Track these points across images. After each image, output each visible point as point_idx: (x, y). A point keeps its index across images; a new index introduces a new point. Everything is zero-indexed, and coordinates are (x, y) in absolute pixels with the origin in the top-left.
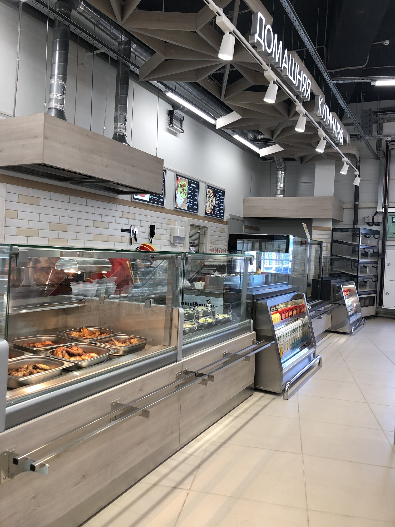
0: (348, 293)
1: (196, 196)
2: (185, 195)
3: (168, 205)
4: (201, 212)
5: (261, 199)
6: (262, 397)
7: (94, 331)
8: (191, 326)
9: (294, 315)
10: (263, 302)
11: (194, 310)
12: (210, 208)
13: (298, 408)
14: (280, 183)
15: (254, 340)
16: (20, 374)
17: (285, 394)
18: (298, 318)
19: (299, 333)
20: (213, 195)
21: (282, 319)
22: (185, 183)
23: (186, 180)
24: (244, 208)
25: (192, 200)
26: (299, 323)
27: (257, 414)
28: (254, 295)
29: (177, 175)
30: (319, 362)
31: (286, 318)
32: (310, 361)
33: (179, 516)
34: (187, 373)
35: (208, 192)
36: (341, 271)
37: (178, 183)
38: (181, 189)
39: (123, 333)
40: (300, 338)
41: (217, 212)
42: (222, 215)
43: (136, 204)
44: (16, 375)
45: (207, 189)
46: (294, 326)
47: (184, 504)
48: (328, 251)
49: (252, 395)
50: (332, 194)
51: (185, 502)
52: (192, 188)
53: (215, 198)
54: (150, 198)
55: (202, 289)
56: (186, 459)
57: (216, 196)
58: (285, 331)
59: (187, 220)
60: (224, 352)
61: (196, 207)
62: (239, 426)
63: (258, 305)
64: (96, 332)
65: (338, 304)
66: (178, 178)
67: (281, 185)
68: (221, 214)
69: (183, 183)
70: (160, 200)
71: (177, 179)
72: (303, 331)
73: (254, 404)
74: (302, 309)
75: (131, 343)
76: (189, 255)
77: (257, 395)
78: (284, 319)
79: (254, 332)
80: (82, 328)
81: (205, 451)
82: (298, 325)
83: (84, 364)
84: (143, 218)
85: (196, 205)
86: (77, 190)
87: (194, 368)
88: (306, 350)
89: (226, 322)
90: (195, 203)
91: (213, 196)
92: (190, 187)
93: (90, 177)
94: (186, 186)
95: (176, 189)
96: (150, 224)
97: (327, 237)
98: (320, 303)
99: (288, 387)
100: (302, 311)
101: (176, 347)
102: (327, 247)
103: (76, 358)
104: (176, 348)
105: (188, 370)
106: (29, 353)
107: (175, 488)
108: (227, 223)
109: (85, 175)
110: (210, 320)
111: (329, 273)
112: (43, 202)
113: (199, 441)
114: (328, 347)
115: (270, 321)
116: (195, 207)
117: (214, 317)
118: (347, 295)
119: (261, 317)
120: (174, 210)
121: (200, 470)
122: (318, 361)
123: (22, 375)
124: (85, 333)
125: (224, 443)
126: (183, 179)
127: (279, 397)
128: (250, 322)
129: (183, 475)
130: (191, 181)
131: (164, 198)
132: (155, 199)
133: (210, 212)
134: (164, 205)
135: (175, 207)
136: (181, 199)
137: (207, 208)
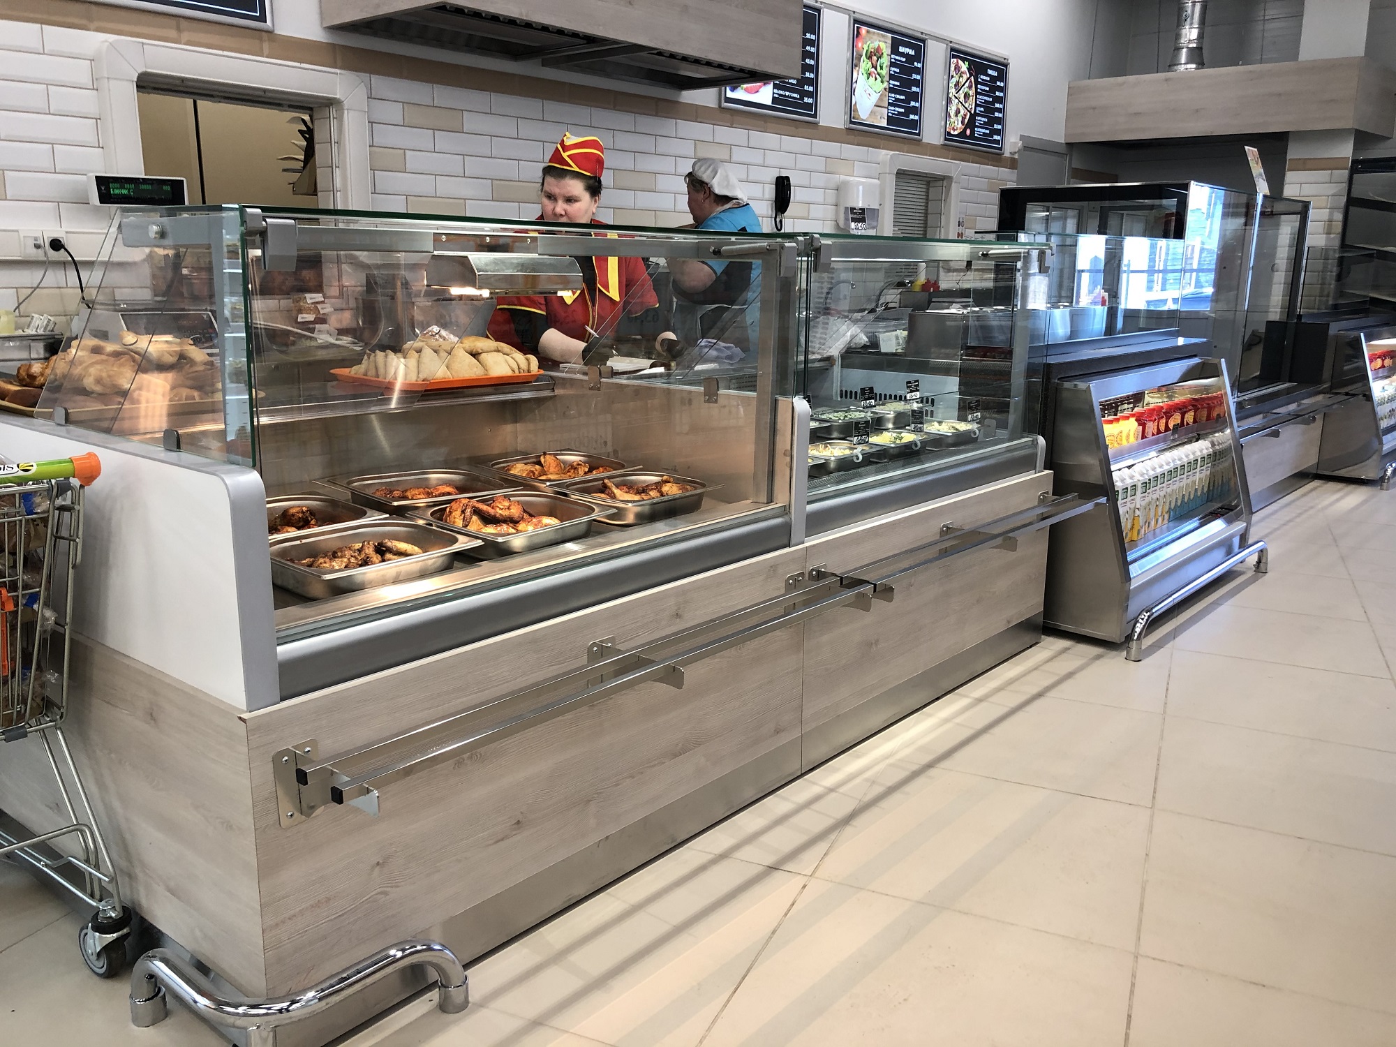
0: (1388, 362)
1: (917, 83)
2: (882, 82)
3: (830, 113)
4: (932, 132)
5: (1124, 83)
6: (1066, 649)
7: (575, 464)
8: (847, 452)
9: (1188, 424)
10: (1082, 385)
11: (866, 410)
12: (960, 119)
13: (1168, 684)
14: (1187, 27)
15: (1047, 493)
16: (336, 564)
17: (1134, 645)
18: (1198, 435)
19: (1200, 476)
20: (970, 77)
21: (1144, 437)
22: (883, 45)
23: (883, 36)
24: (1072, 115)
25: (903, 97)
26: (1201, 448)
27: (1039, 695)
28: (1049, 364)
29: (856, 21)
30: (1259, 562)
31: (1159, 432)
32: (1230, 553)
33: (770, 938)
34: (820, 575)
35: (952, 68)
36: (1371, 295)
37: (860, 45)
38: (870, 63)
39: (648, 467)
40: (1202, 492)
41: (983, 131)
42: (999, 138)
43: (732, 115)
44: (327, 565)
45: (952, 60)
46: (1184, 457)
47: (789, 911)
48: (1332, 236)
49: (1037, 643)
50: (1360, 50)
51: (793, 904)
52: (904, 60)
53: (976, 88)
54: (773, 98)
55: (900, 351)
56: (817, 798)
57: (979, 80)
58: (1149, 469)
59: (886, 157)
60: (944, 526)
61: (916, 118)
62: (980, 725)
63: (1065, 394)
64: (579, 464)
65: (1347, 394)
66: (858, 32)
67: (1190, 32)
68: (995, 137)
69: (876, 44)
70: (806, 100)
71: (856, 35)
72: (1213, 470)
73: (1035, 669)
74: (1216, 409)
75: (662, 495)
76: (822, 242)
77: (1052, 645)
78: (1153, 435)
79: (1047, 472)
80: (545, 454)
81: (873, 782)
82: (1198, 454)
83: (517, 542)
84: (756, 157)
85: (915, 111)
86: (564, 84)
87: (838, 565)
88: (1217, 526)
89: (962, 441)
90: (913, 104)
91: (971, 82)
92: (897, 58)
93: (590, 39)
94: (885, 55)
95: (854, 64)
96: (775, 174)
97: (1332, 189)
98: (1288, 391)
99: (1144, 626)
100: (1215, 414)
101: (788, 507)
102: (1330, 221)
103: (499, 528)
104: (786, 510)
105: (823, 570)
106: (376, 513)
107: (773, 868)
108: (1012, 164)
109: (575, 35)
110: (908, 437)
111: (1330, 302)
112: (470, 122)
113: (858, 756)
114: (1298, 520)
115: (1098, 443)
116: (912, 117)
117: (920, 428)
118: (1383, 366)
119: (1072, 431)
120: (846, 128)
121: (848, 830)
122: (1255, 558)
123: (343, 566)
124: (549, 467)
125: (930, 765)
126: (874, 33)
127: (1114, 653)
128: (1034, 444)
129: (801, 839)
130: (900, 38)
131: (815, 96)
132: (791, 97)
133: (958, 131)
134: (815, 116)
135: (851, 121)
136: (869, 95)
137: (951, 119)
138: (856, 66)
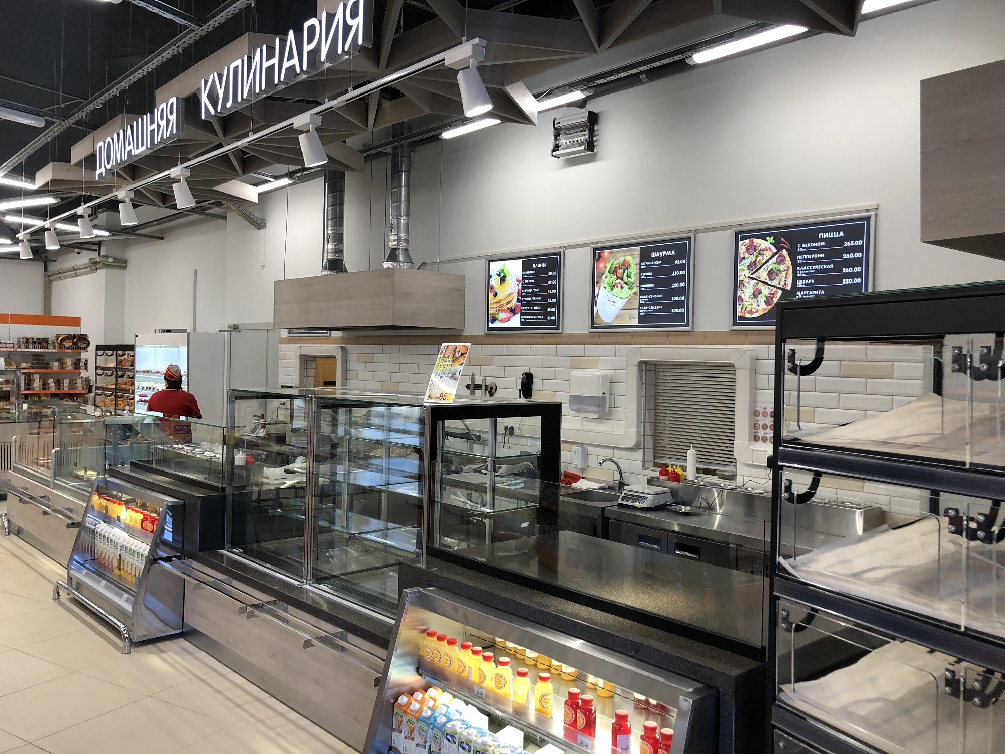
1: (680, 279)
2: (630, 288)
3: (572, 324)
4: (710, 321)
12: (764, 299)
20: (779, 251)
22: (629, 259)
23: (629, 251)
25: (660, 296)
29: (596, 249)
35: (743, 250)
38: (615, 277)
43: (493, 337)
52: (657, 263)
53: (794, 260)
57: (800, 250)
61: (682, 310)
66: (600, 257)
69: (621, 260)
70: (549, 318)
71: (597, 260)
84: (510, 361)
85: (680, 305)
90: (676, 298)
91: (782, 256)
92: (648, 263)
94: (632, 265)
96: (522, 372)
116: (675, 311)
120: (590, 333)
126: (618, 252)
130: (651, 246)
131: (557, 314)
132: (535, 319)
133: (761, 313)
134: (558, 328)
135: (592, 327)
136: (614, 302)
137: (745, 302)
138: (597, 283)
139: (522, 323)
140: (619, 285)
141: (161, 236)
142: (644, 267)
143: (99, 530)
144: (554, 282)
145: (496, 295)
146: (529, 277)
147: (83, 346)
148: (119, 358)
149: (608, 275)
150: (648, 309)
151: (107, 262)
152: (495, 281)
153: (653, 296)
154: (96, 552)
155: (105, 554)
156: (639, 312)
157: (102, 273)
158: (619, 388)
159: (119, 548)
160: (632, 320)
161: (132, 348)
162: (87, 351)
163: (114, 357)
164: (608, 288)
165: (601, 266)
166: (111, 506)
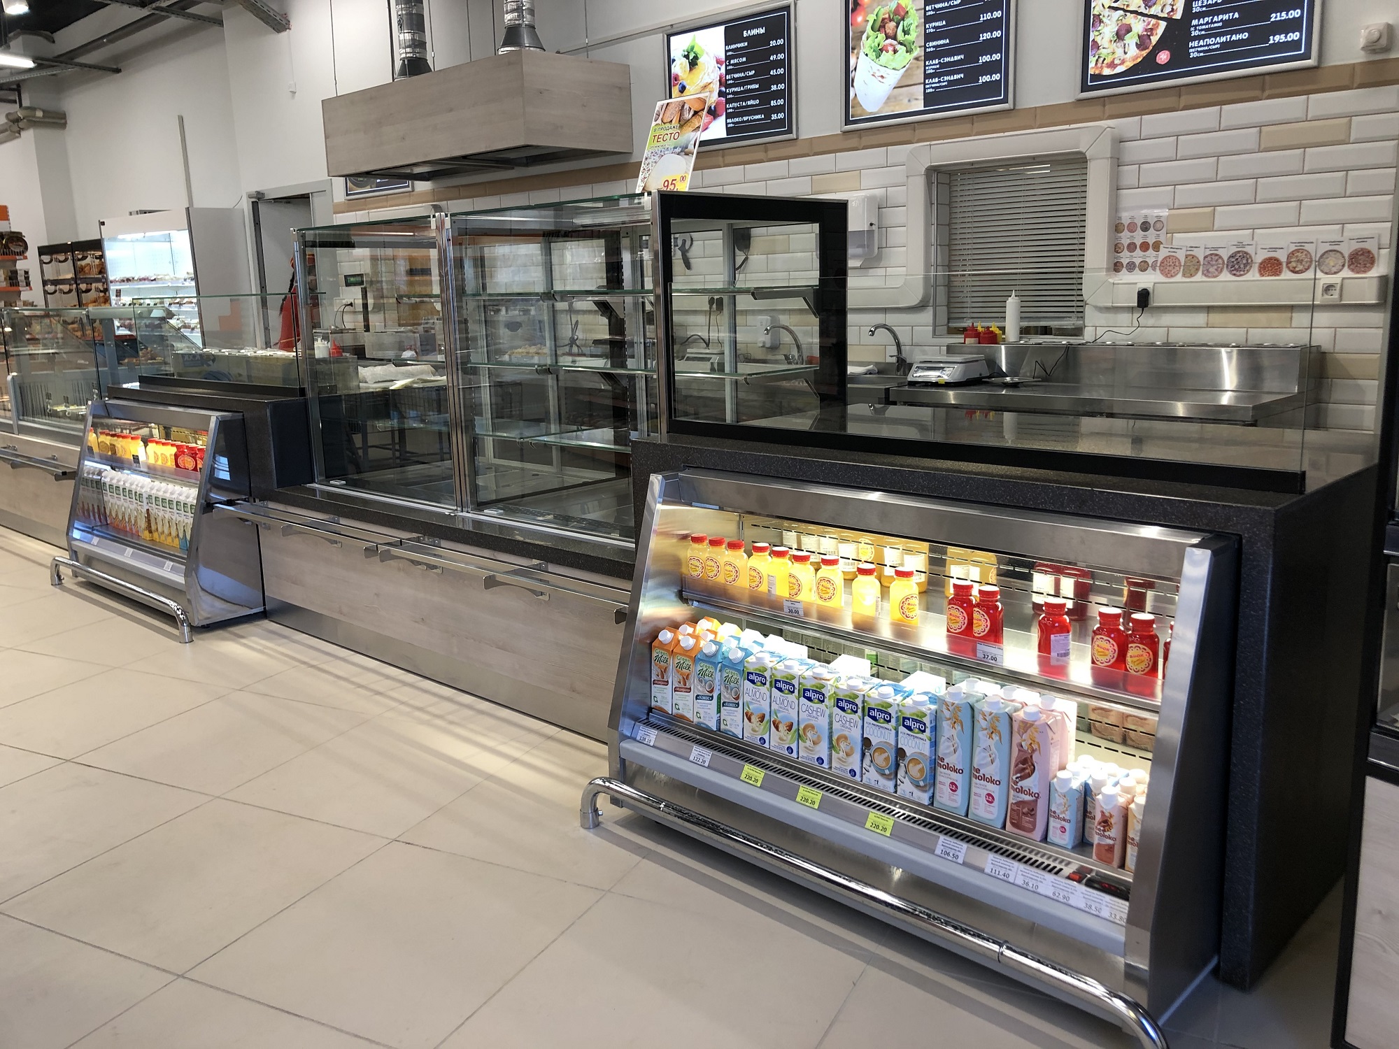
1: (992, 25)
2: (909, 51)
3: (814, 121)
12: (1132, 42)
25: (959, 57)
38: (882, 35)
41: (1225, 38)
54: (727, 128)
61: (996, 77)
66: (856, 4)
69: (893, 5)
70: (774, 117)
71: (854, 8)
90: (986, 59)
95: (851, 49)
116: (986, 79)
120: (842, 132)
131: (788, 108)
132: (751, 121)
133: (1129, 64)
134: (790, 131)
135: (848, 122)
136: (882, 77)
137: (1102, 51)
138: (853, 49)
139: (729, 131)
140: (891, 49)
141: (115, 67)
142: (932, 13)
143: (107, 480)
144: (781, 56)
145: (683, 89)
146: (737, 53)
147: (18, 250)
148: (79, 263)
149: (871, 33)
150: (939, 82)
151: (34, 117)
152: (680, 67)
153: (947, 60)
154: (108, 513)
155: (124, 514)
156: (925, 89)
157: (29, 135)
158: (895, 216)
159: (145, 501)
160: (914, 102)
161: (97, 245)
162: (26, 258)
163: (70, 262)
164: (872, 55)
165: (860, 19)
166: (119, 443)
